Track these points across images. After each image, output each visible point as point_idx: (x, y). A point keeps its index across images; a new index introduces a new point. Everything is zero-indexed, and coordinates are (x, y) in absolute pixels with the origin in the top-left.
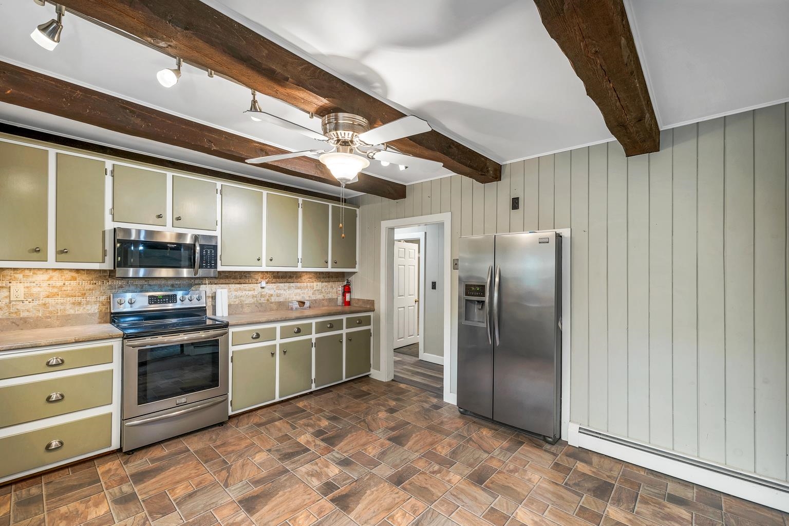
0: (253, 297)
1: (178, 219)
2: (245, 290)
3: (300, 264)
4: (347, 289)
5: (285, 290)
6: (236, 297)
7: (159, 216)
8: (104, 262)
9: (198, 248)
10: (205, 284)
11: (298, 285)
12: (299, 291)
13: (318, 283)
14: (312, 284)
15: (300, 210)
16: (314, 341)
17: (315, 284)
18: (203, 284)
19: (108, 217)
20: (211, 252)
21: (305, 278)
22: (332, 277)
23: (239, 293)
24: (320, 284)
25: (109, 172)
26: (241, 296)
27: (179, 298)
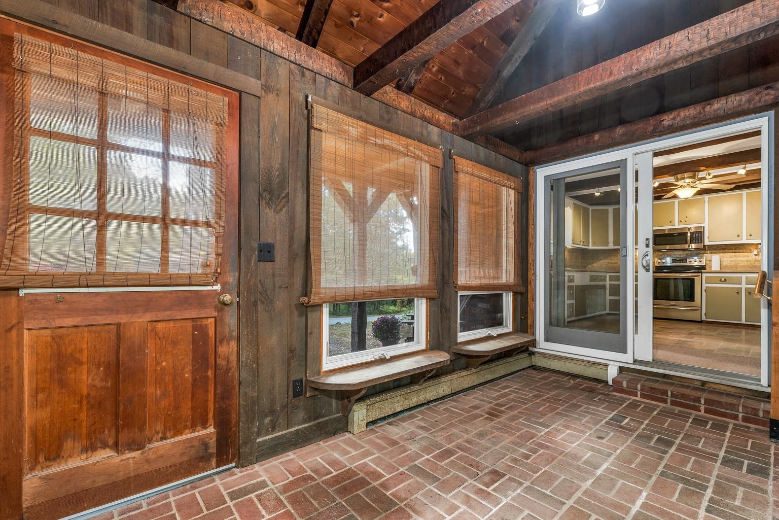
0: (747, 261)
2: (740, 257)
6: (732, 261)
7: (671, 222)
9: (689, 234)
10: (708, 253)
18: (706, 253)
20: (698, 235)
23: (735, 259)
26: (736, 261)
27: (688, 260)
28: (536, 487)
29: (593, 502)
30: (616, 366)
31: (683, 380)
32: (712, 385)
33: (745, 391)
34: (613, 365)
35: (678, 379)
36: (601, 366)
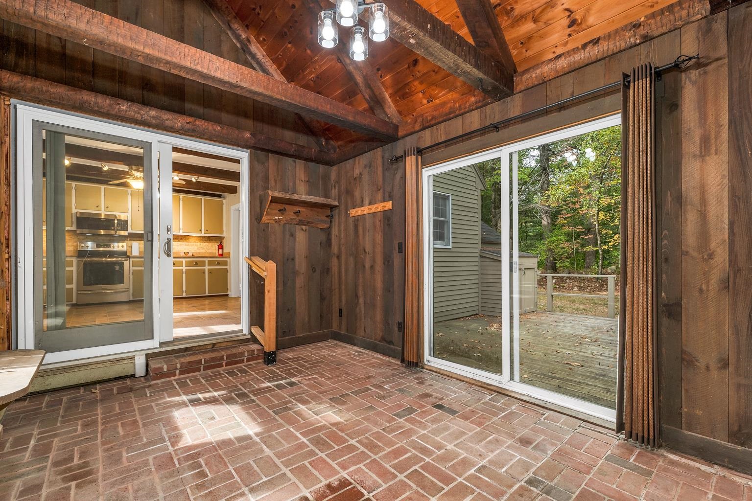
1: (107, 208)
3: (181, 231)
4: (221, 247)
5: (177, 246)
7: (97, 207)
8: (72, 226)
9: (116, 221)
10: (128, 240)
11: (187, 243)
12: (187, 247)
13: (201, 243)
14: (197, 243)
15: (181, 201)
16: (184, 271)
17: (199, 243)
19: (73, 207)
20: (124, 223)
21: (191, 239)
22: (212, 240)
24: (202, 244)
25: (73, 188)
27: (112, 245)
28: (254, 485)
29: (290, 457)
30: (142, 355)
31: (200, 348)
32: (219, 345)
33: (237, 342)
34: (139, 355)
35: (196, 348)
36: (126, 361)
